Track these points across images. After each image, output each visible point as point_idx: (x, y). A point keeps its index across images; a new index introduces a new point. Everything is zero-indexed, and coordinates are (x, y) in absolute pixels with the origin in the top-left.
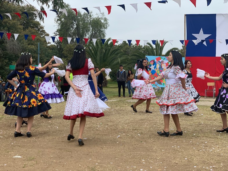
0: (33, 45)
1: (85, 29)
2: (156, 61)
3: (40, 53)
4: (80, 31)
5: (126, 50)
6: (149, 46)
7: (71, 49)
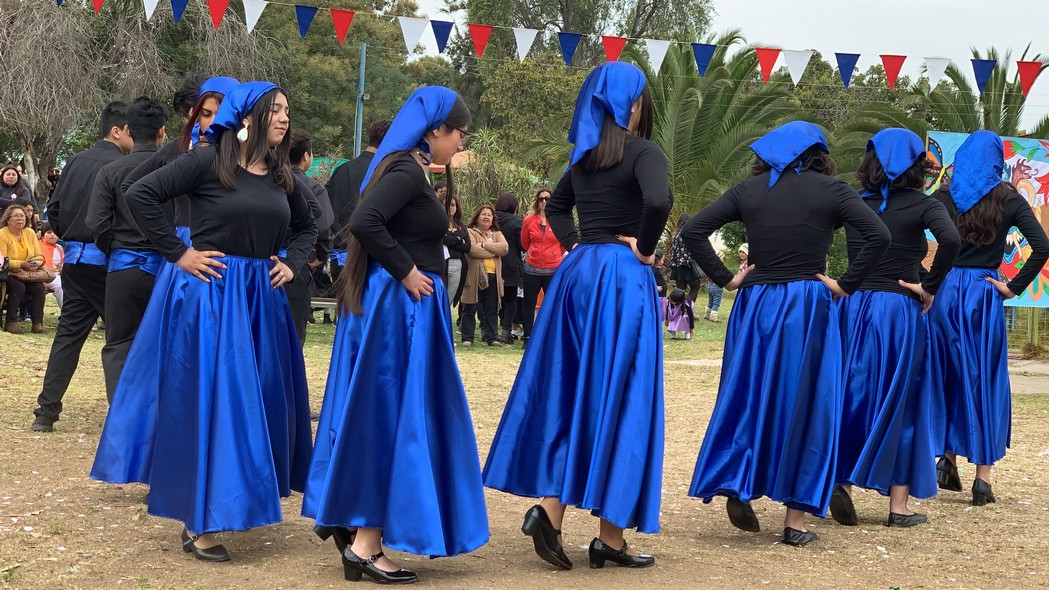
0: (333, 54)
3: (367, 98)
5: (821, 101)
6: (950, 80)
7: (525, 81)
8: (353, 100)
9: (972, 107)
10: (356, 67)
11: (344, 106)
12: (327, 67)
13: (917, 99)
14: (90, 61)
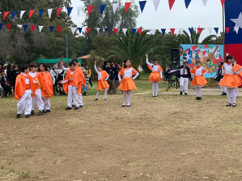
0: (60, 37)
1: (114, 18)
2: (191, 49)
3: (68, 45)
4: (109, 21)
5: (159, 40)
6: (184, 34)
7: (100, 40)
8: (65, 46)
9: (189, 39)
10: (65, 39)
11: (63, 47)
12: (59, 40)
13: (178, 38)
14: (10, 42)
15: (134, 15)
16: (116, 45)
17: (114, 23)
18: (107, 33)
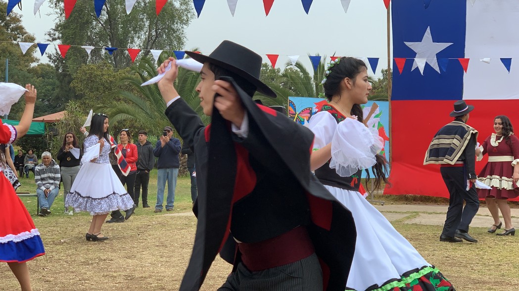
4: (117, 29)
7: (93, 76)
9: (310, 82)
10: (3, 71)
15: (180, 18)
16: (132, 90)
17: (130, 35)
18: (110, 58)
